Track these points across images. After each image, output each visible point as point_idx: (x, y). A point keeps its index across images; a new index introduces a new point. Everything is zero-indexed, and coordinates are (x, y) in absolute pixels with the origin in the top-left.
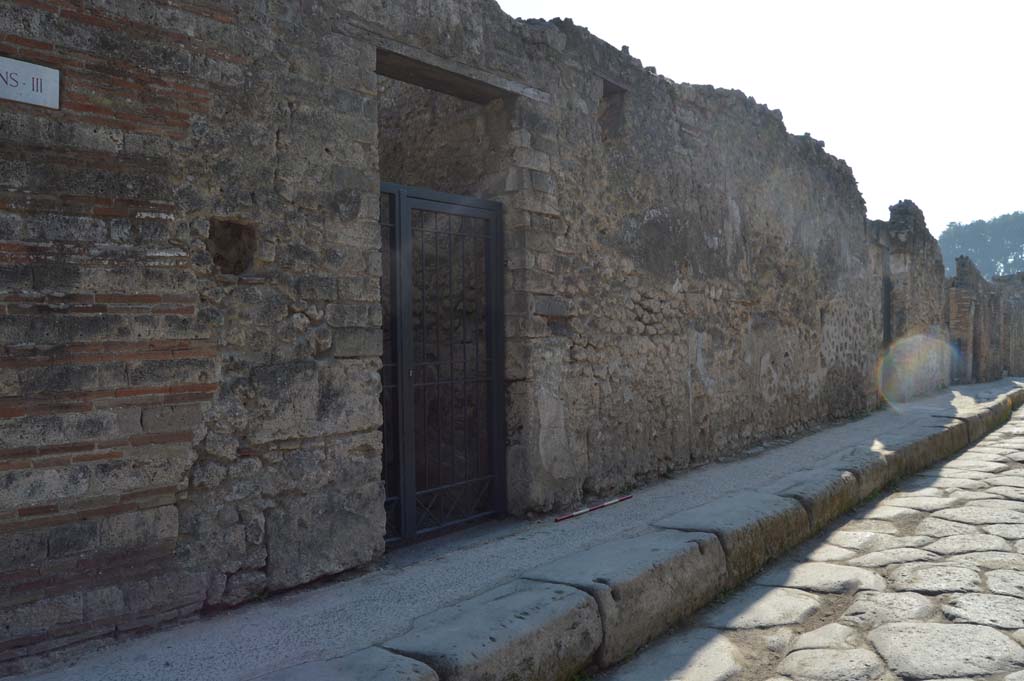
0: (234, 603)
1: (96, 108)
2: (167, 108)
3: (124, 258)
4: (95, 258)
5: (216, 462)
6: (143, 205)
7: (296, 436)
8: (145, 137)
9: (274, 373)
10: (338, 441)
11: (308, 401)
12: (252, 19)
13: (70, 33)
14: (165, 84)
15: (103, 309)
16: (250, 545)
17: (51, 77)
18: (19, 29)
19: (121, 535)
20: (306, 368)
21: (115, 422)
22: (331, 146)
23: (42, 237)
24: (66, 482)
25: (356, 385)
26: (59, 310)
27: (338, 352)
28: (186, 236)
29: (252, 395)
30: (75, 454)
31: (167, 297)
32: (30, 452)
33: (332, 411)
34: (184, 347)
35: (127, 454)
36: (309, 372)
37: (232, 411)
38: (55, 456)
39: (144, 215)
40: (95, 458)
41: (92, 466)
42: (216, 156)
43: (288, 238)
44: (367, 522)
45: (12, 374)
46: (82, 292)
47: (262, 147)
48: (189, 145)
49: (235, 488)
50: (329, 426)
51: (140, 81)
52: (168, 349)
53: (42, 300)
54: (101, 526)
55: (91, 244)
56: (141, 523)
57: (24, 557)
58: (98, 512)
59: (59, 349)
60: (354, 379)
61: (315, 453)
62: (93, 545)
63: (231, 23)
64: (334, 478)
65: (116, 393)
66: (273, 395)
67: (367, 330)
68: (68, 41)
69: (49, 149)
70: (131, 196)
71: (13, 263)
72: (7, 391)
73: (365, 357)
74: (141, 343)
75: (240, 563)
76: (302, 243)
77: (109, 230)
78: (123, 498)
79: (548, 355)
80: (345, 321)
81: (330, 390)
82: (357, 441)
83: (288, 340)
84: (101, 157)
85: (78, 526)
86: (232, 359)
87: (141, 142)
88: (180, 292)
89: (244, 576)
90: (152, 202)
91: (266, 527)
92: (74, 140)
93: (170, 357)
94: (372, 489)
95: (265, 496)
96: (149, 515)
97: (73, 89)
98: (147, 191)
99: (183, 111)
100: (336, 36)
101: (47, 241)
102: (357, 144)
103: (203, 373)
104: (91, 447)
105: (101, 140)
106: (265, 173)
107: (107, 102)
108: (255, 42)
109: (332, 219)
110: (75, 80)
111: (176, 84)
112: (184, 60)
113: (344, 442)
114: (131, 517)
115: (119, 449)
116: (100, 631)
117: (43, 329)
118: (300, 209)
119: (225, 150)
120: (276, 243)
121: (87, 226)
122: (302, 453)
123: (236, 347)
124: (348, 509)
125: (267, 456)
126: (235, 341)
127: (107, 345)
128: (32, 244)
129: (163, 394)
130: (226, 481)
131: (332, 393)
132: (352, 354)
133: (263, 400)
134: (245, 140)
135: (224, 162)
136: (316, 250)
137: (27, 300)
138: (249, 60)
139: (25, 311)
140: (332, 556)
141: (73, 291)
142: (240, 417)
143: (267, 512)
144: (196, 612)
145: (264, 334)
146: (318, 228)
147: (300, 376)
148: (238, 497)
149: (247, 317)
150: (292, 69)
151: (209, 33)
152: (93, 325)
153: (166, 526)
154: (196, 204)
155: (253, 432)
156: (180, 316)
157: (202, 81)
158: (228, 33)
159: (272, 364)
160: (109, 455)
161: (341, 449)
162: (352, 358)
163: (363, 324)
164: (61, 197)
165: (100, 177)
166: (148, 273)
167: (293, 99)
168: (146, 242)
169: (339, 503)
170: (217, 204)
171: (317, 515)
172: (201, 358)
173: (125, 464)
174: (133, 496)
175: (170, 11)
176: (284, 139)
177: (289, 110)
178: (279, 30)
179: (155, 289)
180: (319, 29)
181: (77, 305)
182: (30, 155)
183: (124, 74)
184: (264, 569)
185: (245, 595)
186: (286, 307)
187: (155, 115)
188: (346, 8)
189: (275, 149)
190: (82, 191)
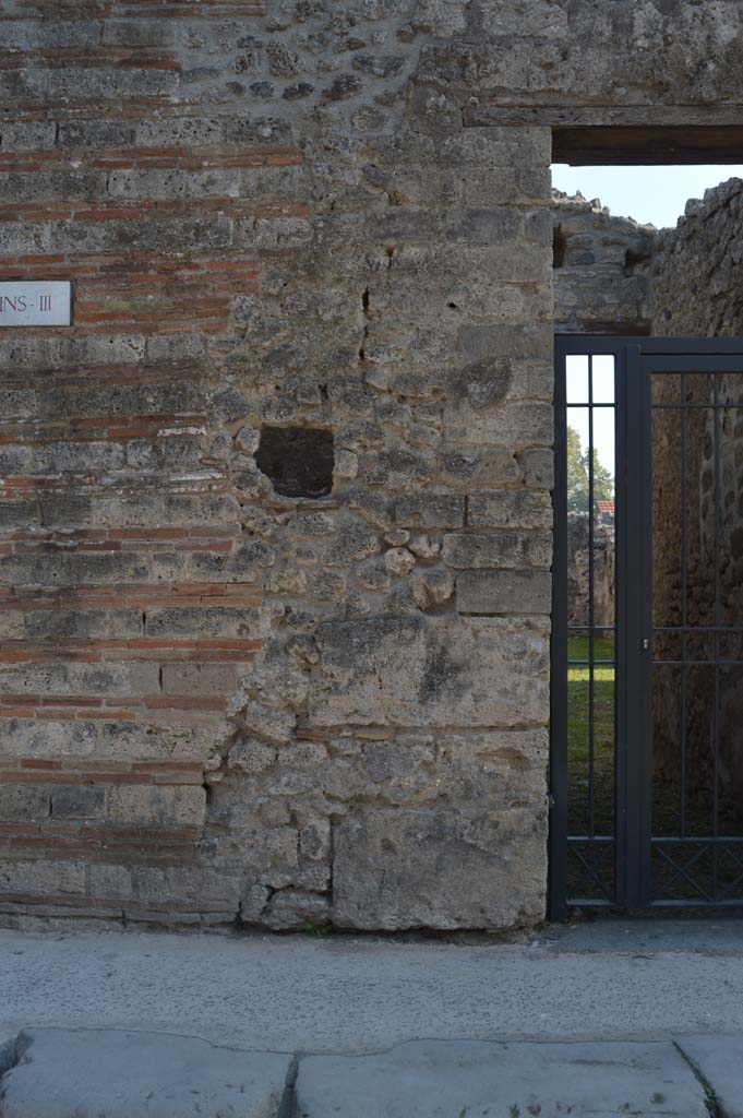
0: (277, 928)
1: (112, 315)
2: (199, 296)
3: (141, 485)
4: (107, 488)
5: (258, 740)
6: (165, 419)
7: (382, 721)
8: (171, 338)
10: (457, 737)
11: (403, 674)
12: (327, 149)
13: (82, 236)
14: (197, 267)
15: (117, 546)
16: (304, 860)
17: (61, 290)
18: (30, 247)
19: (133, 809)
20: (401, 626)
21: (128, 678)
22: (457, 299)
23: (52, 469)
24: (70, 738)
25: (497, 655)
26: (66, 548)
27: (461, 605)
28: (225, 452)
29: (313, 659)
30: (80, 709)
31: (196, 530)
32: (32, 700)
33: (445, 692)
34: (215, 592)
35: (140, 716)
36: (408, 633)
37: (284, 678)
38: (59, 708)
39: (168, 432)
40: (102, 716)
41: (99, 724)
42: (267, 344)
43: (377, 442)
44: (506, 865)
45: (18, 616)
46: (94, 527)
47: (337, 321)
48: (232, 336)
49: (284, 780)
50: (440, 712)
51: (165, 271)
52: (195, 595)
53: (49, 537)
54: (110, 794)
55: (105, 472)
56: (157, 800)
57: (25, 810)
58: (104, 778)
59: (65, 591)
60: (490, 648)
61: (414, 749)
62: (100, 814)
63: (294, 163)
64: (448, 791)
65: (129, 645)
66: (344, 662)
67: (519, 573)
68: (81, 246)
69: (59, 371)
70: (152, 411)
71: (22, 499)
72: (12, 633)
73: (514, 614)
74: (162, 586)
75: (288, 878)
76: (404, 447)
77: (125, 454)
78: (135, 766)
80: (476, 560)
81: (444, 662)
82: (494, 741)
83: (374, 587)
84: (117, 371)
85: (84, 788)
86: (288, 610)
87: (167, 344)
88: (215, 523)
89: (293, 895)
90: (177, 415)
91: (331, 840)
92: (89, 356)
93: (198, 605)
94: (520, 820)
95: (330, 798)
96: (168, 793)
97: (86, 298)
98: (172, 402)
99: (220, 295)
100: (471, 131)
101: (56, 473)
102: (509, 287)
103: (243, 626)
104: (97, 703)
105: (118, 350)
106: (343, 355)
107: (124, 305)
108: (330, 178)
109: (457, 407)
110: (87, 288)
111: (211, 264)
112: (224, 231)
113: (470, 741)
114: (144, 791)
115: (130, 709)
116: (103, 912)
117: (49, 569)
118: (403, 399)
119: (281, 335)
120: (361, 451)
121: (100, 452)
122: (391, 746)
123: (294, 595)
124: (470, 841)
125: (334, 743)
126: (290, 587)
127: (120, 588)
128: (41, 477)
129: (186, 650)
130: (273, 768)
131: (447, 665)
132: (488, 609)
133: (328, 668)
134: (313, 316)
135: (279, 351)
136: (428, 456)
137: (34, 538)
138: (322, 206)
139: (31, 549)
140: (436, 903)
141: (83, 527)
142: (295, 686)
143: (334, 820)
144: (224, 924)
145: (336, 577)
146: (431, 424)
147: (389, 639)
148: (288, 791)
149: (308, 555)
150: (394, 200)
151: (260, 187)
152: (103, 565)
153: (189, 807)
154: (236, 410)
155: (315, 709)
156: (213, 553)
157: (247, 251)
158: (288, 178)
159: (347, 619)
160: (119, 715)
161: (463, 750)
162: (491, 615)
163: (510, 564)
164: (72, 422)
165: (117, 394)
166: (170, 502)
167: (392, 242)
168: (171, 465)
169: (454, 829)
170: (268, 407)
171: (412, 839)
172: (240, 607)
173: (137, 728)
174: (149, 766)
175: (206, 174)
176: (376, 303)
177: (384, 260)
178: (371, 151)
179: (181, 520)
180: (439, 131)
181: (87, 542)
182: (39, 381)
183: (144, 267)
184: (328, 895)
185: (295, 920)
186: (374, 540)
187: (184, 308)
188: (488, 84)
189: (360, 320)
190: (94, 413)
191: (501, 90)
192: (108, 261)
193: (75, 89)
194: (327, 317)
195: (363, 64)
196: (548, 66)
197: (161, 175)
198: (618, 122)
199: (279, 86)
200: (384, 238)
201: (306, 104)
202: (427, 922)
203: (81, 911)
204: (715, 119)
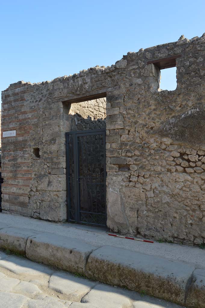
0: (34, 218)
2: (27, 131)
3: (22, 157)
4: (19, 157)
5: (33, 191)
6: (24, 148)
7: (44, 189)
9: (40, 177)
10: (51, 192)
11: (46, 183)
12: (39, 109)
13: (17, 124)
15: (20, 165)
16: (37, 208)
17: (15, 131)
18: (13, 126)
19: (22, 200)
21: (21, 182)
22: (51, 129)
24: (16, 190)
25: (55, 180)
26: (16, 165)
27: (51, 173)
28: (29, 152)
29: (37, 180)
30: (17, 186)
32: (13, 185)
33: (50, 186)
35: (22, 187)
37: (35, 183)
38: (15, 186)
40: (19, 187)
41: (18, 188)
42: (33, 137)
43: (43, 150)
44: (56, 212)
45: (12, 174)
46: (18, 162)
48: (30, 136)
49: (35, 197)
50: (49, 189)
51: (24, 128)
54: (20, 197)
55: (19, 155)
56: (24, 199)
57: (12, 199)
58: (19, 195)
59: (16, 171)
60: (54, 179)
61: (47, 193)
62: (19, 200)
63: (36, 111)
64: (50, 200)
65: (21, 178)
66: (40, 181)
69: (15, 142)
71: (12, 159)
72: (11, 176)
74: (24, 170)
75: (35, 211)
76: (46, 150)
77: (21, 153)
78: (22, 194)
79: (114, 178)
80: (53, 167)
81: (50, 181)
82: (55, 193)
83: (43, 170)
84: (20, 142)
85: (17, 196)
86: (35, 173)
87: (24, 138)
88: (28, 162)
89: (36, 213)
91: (39, 206)
92: (18, 140)
93: (27, 172)
95: (39, 200)
97: (17, 132)
98: (25, 145)
99: (29, 131)
100: (53, 104)
103: (31, 176)
105: (20, 139)
106: (40, 138)
107: (20, 133)
108: (39, 113)
109: (51, 144)
111: (28, 127)
112: (29, 122)
114: (22, 197)
116: (19, 213)
117: (14, 168)
118: (46, 144)
119: (34, 135)
121: (18, 152)
122: (45, 193)
123: (36, 171)
124: (53, 208)
125: (40, 192)
127: (20, 170)
128: (14, 156)
129: (26, 179)
130: (34, 195)
134: (37, 133)
136: (48, 152)
137: (13, 164)
138: (38, 117)
140: (49, 216)
143: (40, 203)
144: (30, 216)
145: (39, 169)
146: (48, 147)
147: (45, 177)
148: (35, 199)
149: (37, 166)
150: (45, 115)
151: (32, 115)
152: (19, 167)
153: (27, 200)
154: (30, 146)
155: (38, 187)
156: (28, 166)
157: (31, 124)
158: (35, 114)
159: (40, 175)
160: (20, 187)
161: (52, 194)
162: (55, 175)
163: (56, 167)
164: (16, 149)
165: (20, 145)
166: (24, 159)
167: (45, 121)
168: (25, 154)
169: (51, 206)
170: (33, 145)
171: (47, 207)
172: (31, 173)
173: (22, 189)
175: (28, 114)
176: (43, 130)
177: (44, 124)
178: (43, 109)
179: (26, 161)
180: (50, 105)
181: (18, 164)
182: (13, 143)
183: (22, 128)
184: (39, 213)
185: (36, 217)
186: (43, 164)
187: (26, 133)
188: (54, 97)
189: (42, 133)
190: (18, 147)
191: (56, 97)
192: (19, 127)
193: (16, 105)
194: (39, 133)
195: (43, 96)
196: (61, 92)
197: (23, 115)
198: (69, 99)
199: (35, 101)
200: (44, 121)
201: (37, 103)
202: (48, 219)
203: (17, 213)
204: (80, 97)
